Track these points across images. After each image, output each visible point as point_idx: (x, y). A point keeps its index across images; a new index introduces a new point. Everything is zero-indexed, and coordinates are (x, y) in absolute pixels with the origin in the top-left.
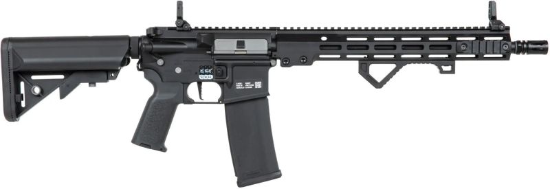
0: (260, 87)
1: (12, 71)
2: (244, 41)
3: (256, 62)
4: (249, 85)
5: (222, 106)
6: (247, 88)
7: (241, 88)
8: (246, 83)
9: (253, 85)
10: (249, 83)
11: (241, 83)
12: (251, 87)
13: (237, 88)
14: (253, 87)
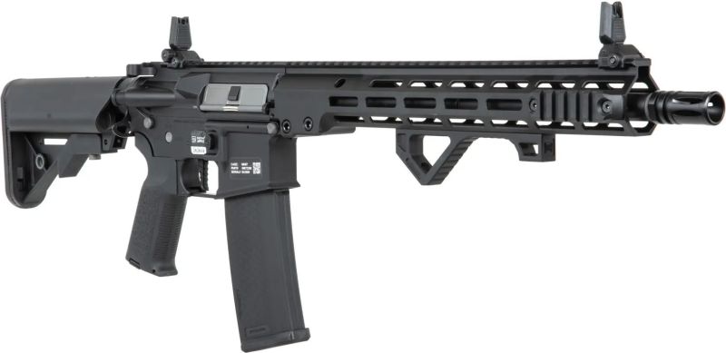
0: (259, 172)
1: (9, 133)
2: (239, 88)
3: (251, 126)
4: (246, 169)
5: (222, 202)
6: (243, 172)
7: (237, 172)
8: (243, 164)
9: (250, 168)
10: (246, 164)
11: (236, 164)
12: (248, 172)
13: (232, 172)
14: (251, 171)
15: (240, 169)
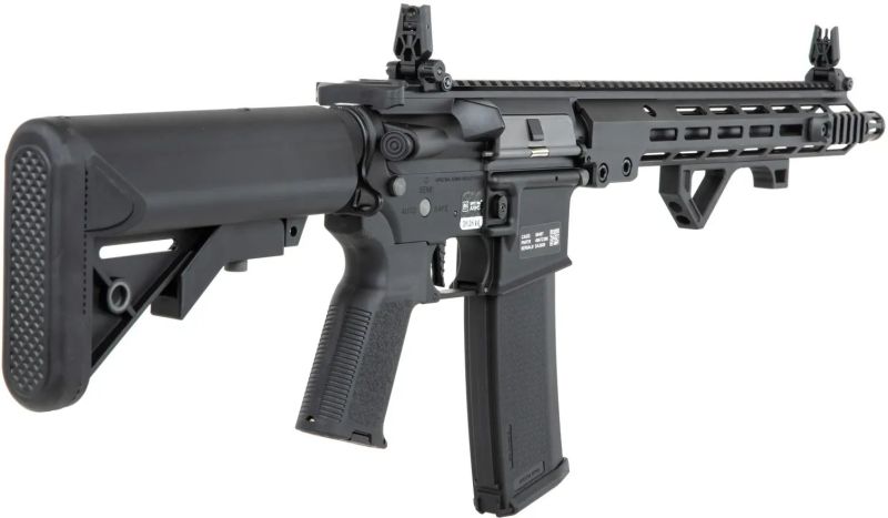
0: (556, 243)
3: (560, 177)
4: (540, 241)
6: (537, 246)
7: (529, 247)
8: (537, 235)
9: (546, 239)
10: (541, 234)
11: (528, 236)
12: (544, 245)
13: (523, 248)
14: (547, 243)
15: (533, 243)
